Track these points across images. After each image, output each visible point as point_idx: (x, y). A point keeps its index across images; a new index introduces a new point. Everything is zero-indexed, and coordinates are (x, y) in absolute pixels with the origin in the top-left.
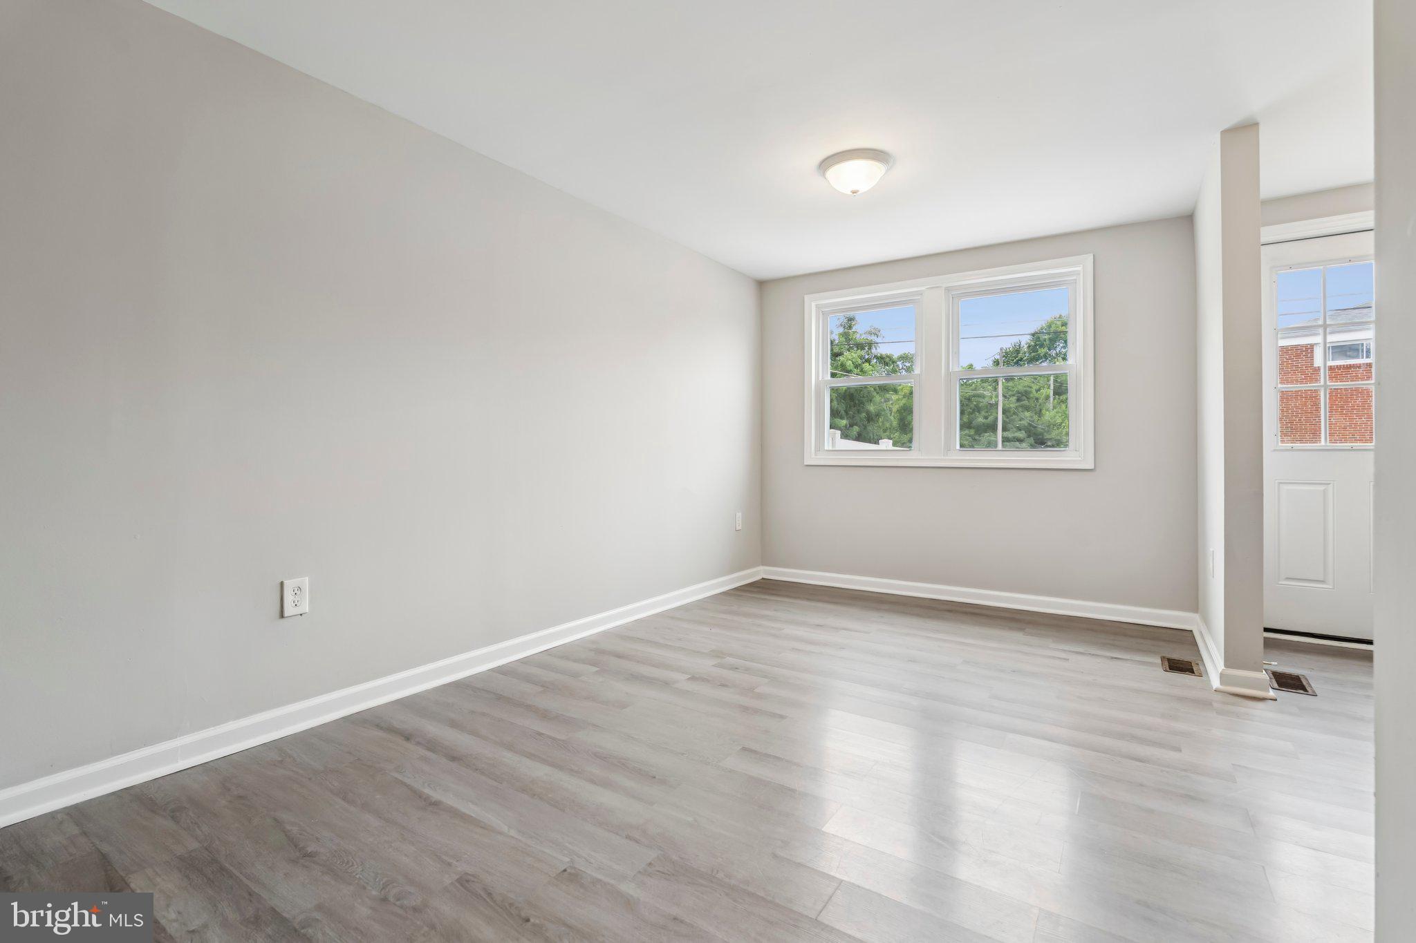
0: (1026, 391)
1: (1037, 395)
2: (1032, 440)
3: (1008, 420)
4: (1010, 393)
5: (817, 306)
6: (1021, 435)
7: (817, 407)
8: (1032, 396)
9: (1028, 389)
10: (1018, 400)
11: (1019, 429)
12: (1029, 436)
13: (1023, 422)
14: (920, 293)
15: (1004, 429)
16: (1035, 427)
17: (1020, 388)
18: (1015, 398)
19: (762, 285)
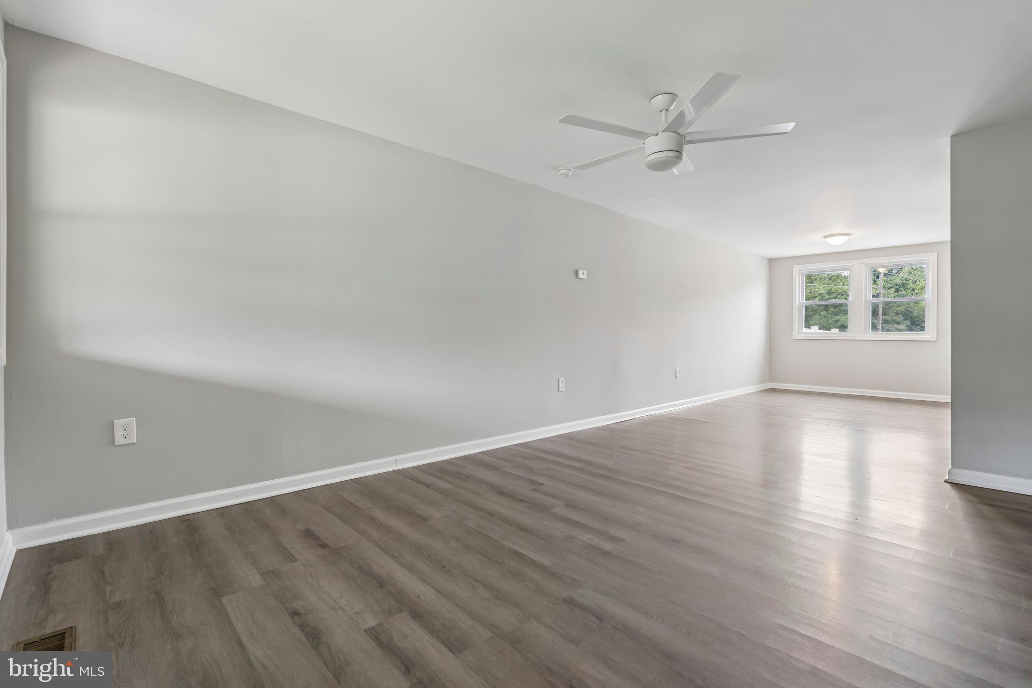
0: (903, 284)
1: (913, 286)
2: (908, 323)
3: (887, 307)
4: (890, 285)
5: (799, 270)
6: (899, 318)
7: (799, 316)
8: (908, 287)
9: (905, 282)
10: (897, 290)
11: (897, 314)
12: (906, 319)
13: (900, 308)
14: (852, 266)
15: (884, 314)
16: (911, 312)
17: (898, 281)
18: (894, 289)
19: (771, 261)
